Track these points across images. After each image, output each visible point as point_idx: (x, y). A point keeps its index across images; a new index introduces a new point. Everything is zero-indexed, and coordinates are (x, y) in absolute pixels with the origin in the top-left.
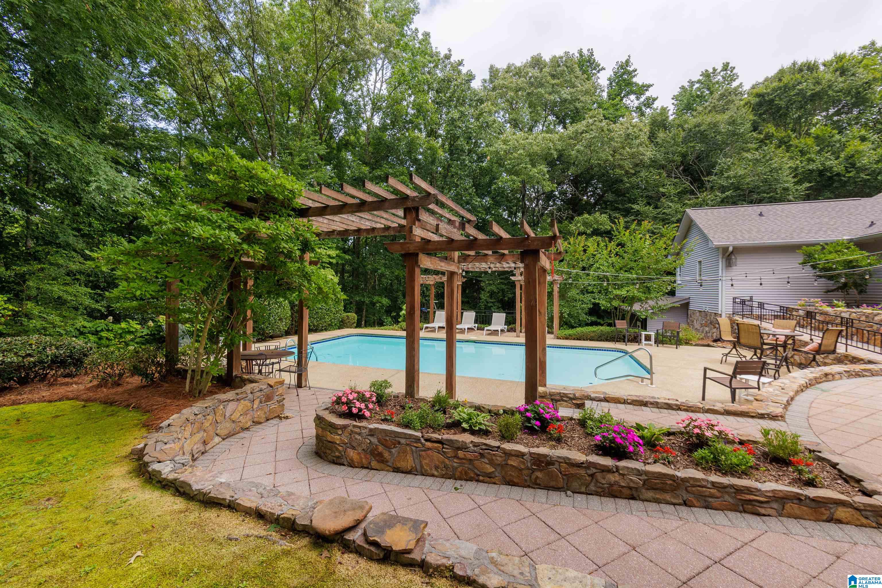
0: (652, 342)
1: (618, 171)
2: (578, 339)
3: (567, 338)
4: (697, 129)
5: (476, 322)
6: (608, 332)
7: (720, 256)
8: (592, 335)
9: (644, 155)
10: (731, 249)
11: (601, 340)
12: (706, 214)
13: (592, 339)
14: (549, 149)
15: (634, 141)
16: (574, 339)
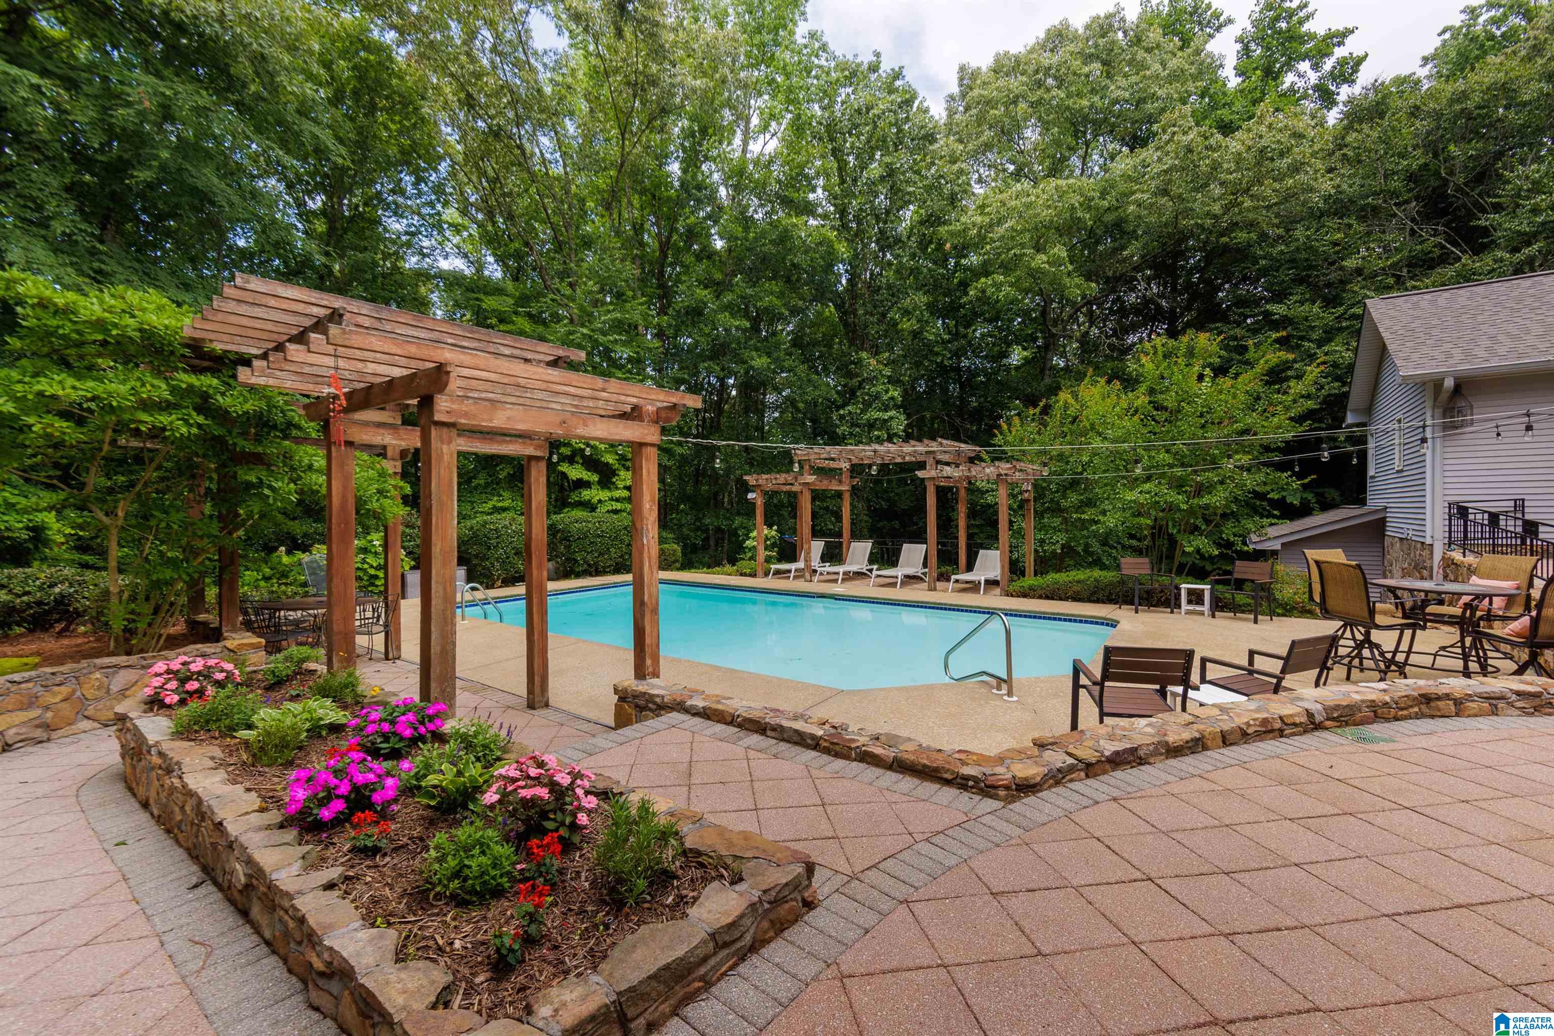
0: (1206, 608)
1: (1242, 236)
2: (1047, 598)
3: (1025, 595)
4: (1458, 107)
5: (871, 561)
6: (1111, 584)
7: (1429, 404)
8: (1077, 588)
9: (1311, 190)
10: (1449, 383)
11: (1097, 601)
12: (1416, 306)
13: (1077, 598)
14: (1073, 208)
15: (1277, 163)
16: (1040, 597)
